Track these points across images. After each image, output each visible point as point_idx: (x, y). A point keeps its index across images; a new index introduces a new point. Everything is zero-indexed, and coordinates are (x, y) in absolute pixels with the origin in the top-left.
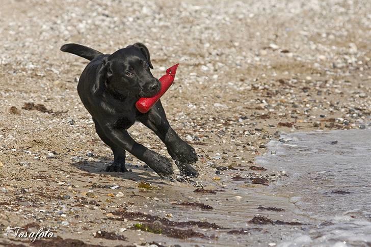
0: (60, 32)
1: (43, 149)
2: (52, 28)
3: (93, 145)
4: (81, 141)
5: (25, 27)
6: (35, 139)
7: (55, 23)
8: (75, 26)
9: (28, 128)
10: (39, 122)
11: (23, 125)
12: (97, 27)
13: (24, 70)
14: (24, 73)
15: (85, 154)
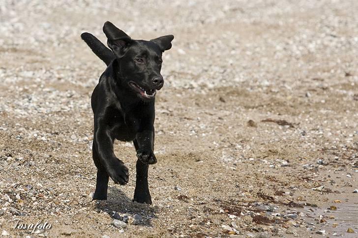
0: (292, 52)
1: (278, 158)
2: (285, 49)
3: (323, 154)
4: (312, 151)
5: (261, 48)
6: (270, 149)
7: (287, 44)
8: (305, 46)
9: (264, 139)
10: (273, 134)
11: (260, 136)
12: (326, 47)
13: (259, 86)
14: (260, 89)
15: (316, 162)
